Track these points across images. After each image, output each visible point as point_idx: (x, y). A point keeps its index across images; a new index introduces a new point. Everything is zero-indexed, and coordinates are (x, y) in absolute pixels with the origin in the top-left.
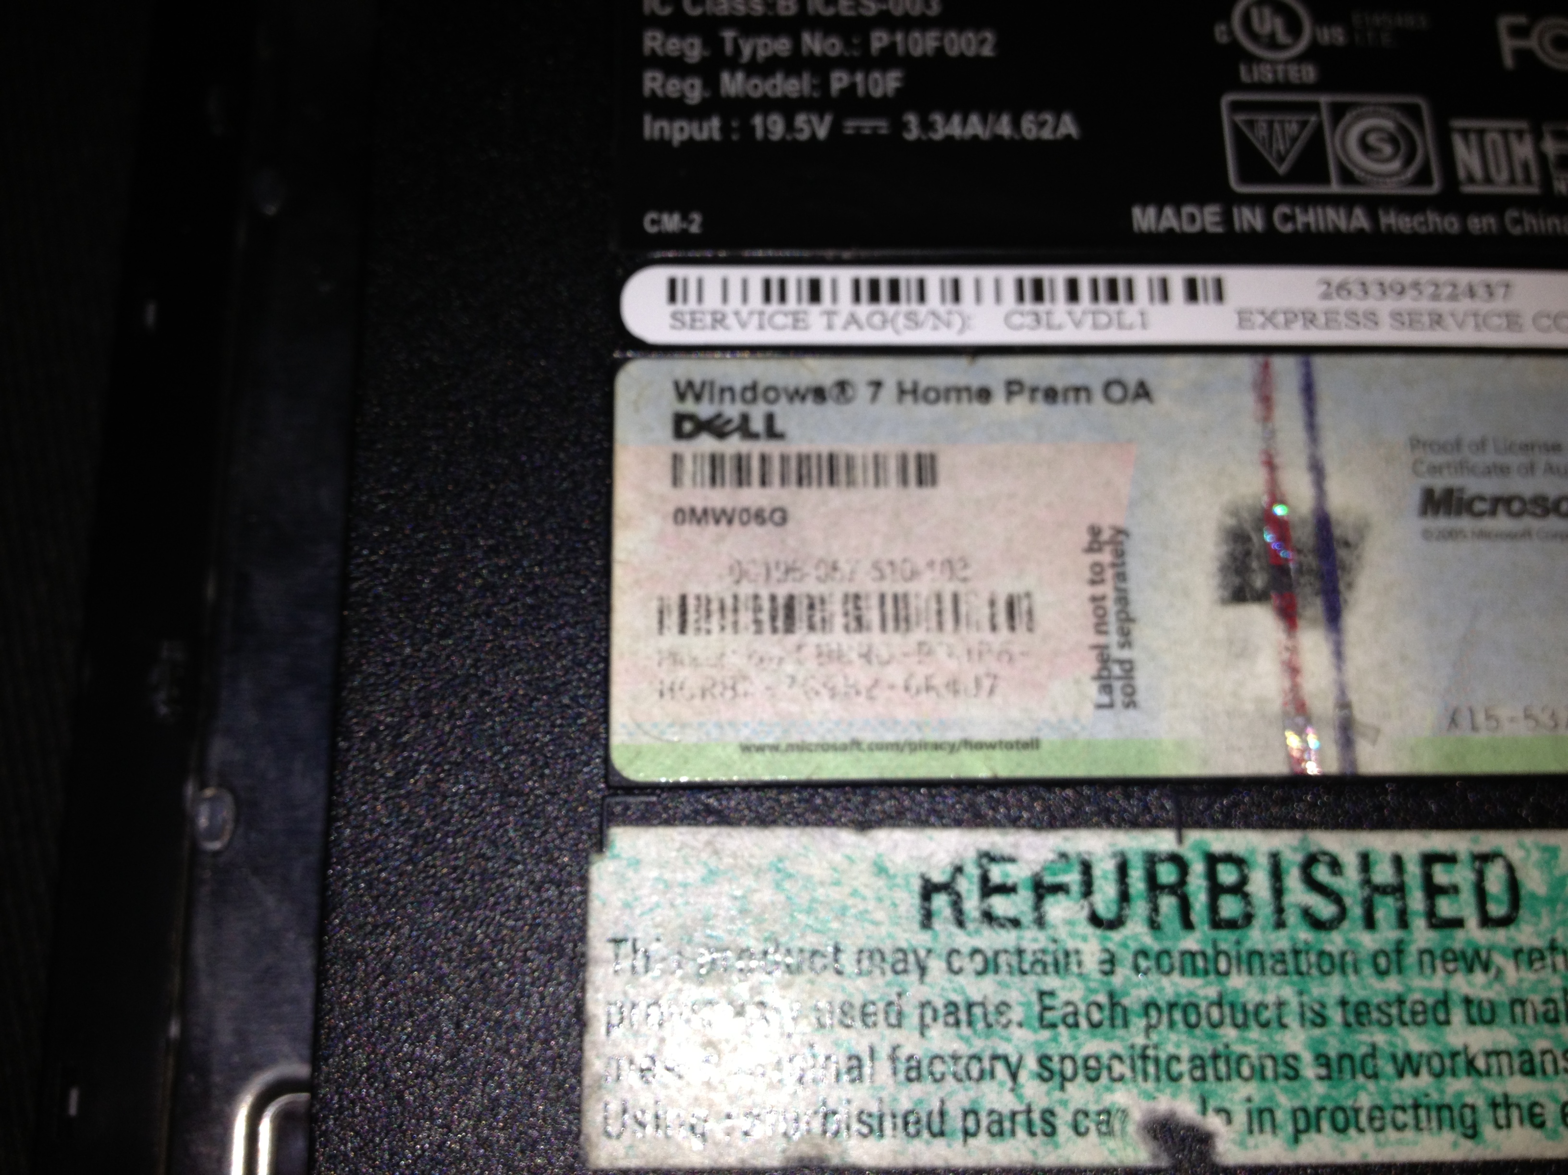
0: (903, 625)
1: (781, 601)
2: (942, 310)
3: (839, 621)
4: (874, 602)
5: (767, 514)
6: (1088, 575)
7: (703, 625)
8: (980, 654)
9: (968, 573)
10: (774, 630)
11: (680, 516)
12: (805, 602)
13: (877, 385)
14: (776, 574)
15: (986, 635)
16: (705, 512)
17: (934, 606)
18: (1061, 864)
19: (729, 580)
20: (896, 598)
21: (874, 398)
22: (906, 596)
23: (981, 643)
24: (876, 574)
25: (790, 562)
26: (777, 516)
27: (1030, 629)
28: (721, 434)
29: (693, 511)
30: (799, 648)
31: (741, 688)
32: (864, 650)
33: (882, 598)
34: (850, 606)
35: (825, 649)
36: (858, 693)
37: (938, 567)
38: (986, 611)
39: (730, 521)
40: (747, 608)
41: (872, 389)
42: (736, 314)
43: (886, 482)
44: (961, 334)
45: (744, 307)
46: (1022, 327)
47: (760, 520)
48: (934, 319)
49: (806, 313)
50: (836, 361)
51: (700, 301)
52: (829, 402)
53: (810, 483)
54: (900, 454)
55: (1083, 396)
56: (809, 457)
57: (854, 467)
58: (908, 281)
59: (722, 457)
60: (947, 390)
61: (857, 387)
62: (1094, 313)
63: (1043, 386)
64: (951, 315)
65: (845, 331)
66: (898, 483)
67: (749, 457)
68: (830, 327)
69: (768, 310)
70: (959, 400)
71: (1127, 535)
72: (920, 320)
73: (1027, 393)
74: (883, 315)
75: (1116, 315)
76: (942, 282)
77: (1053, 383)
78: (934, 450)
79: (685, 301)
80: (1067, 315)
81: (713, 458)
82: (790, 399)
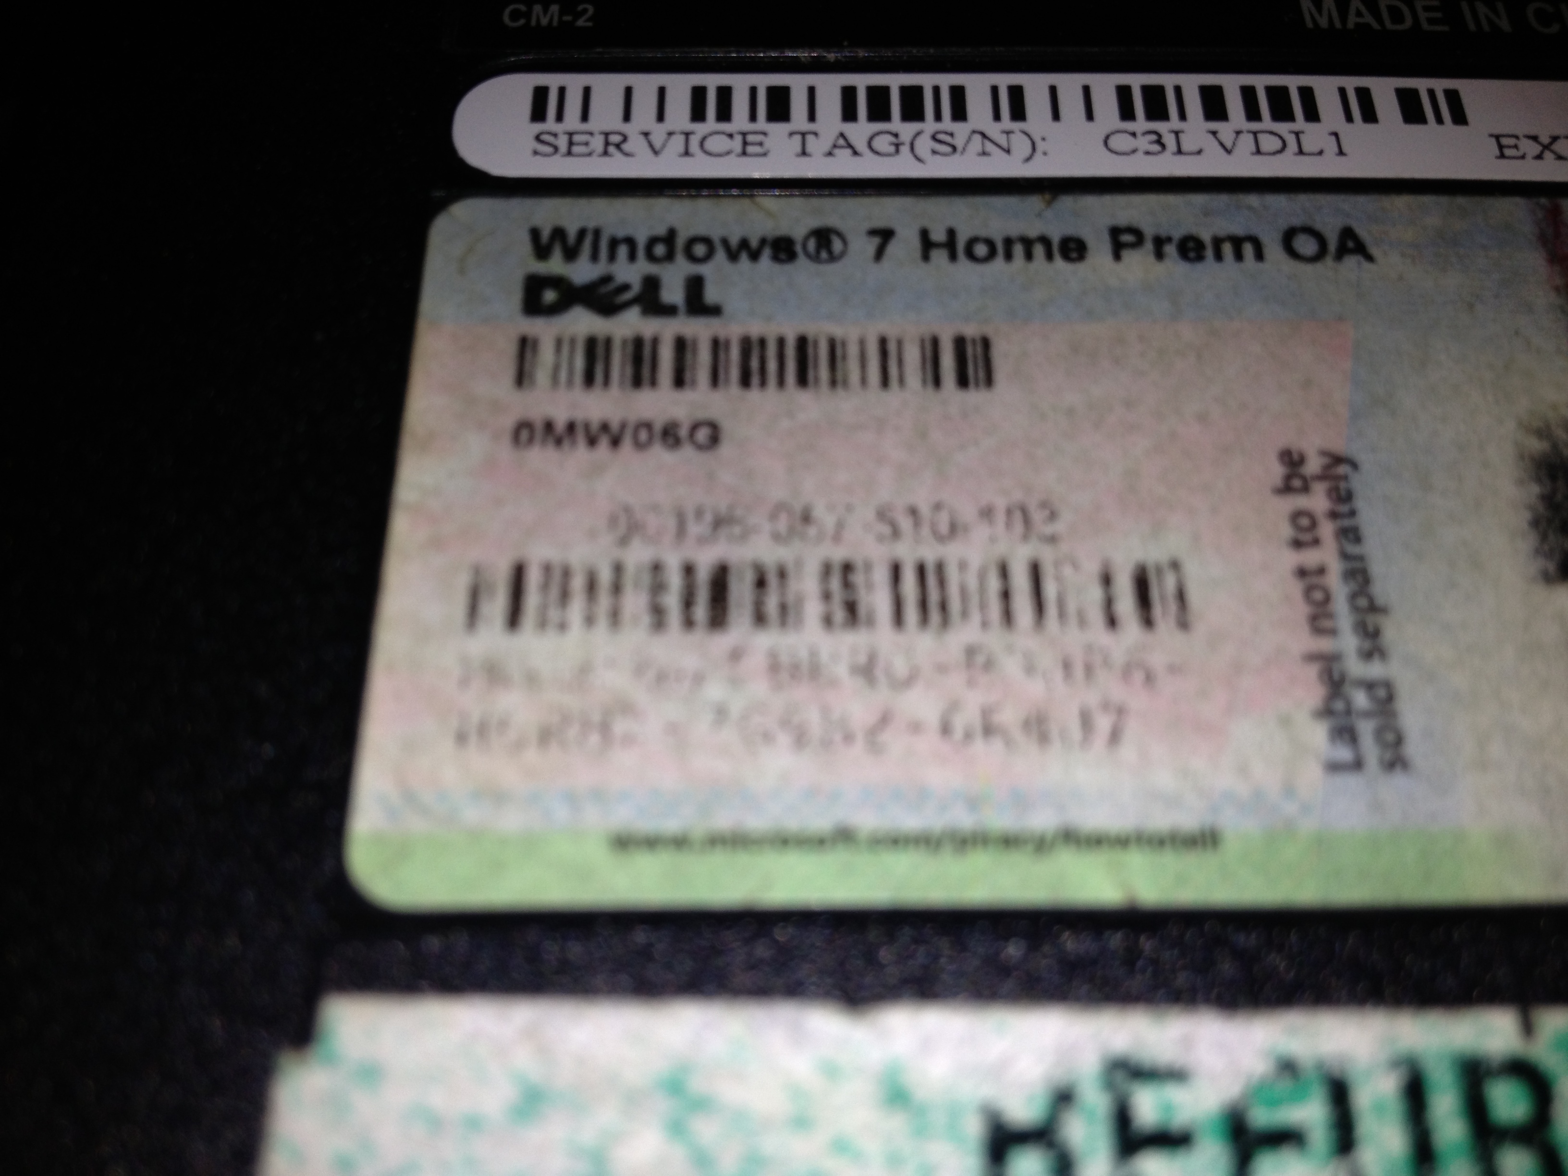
0: (935, 616)
1: (703, 576)
2: (994, 130)
3: (813, 609)
4: (881, 576)
5: (683, 432)
6: (1287, 531)
7: (554, 614)
8: (1089, 670)
9: (1059, 527)
10: (689, 623)
11: (524, 434)
12: (749, 577)
13: (885, 235)
14: (694, 529)
15: (1098, 633)
16: (571, 427)
17: (994, 584)
18: (1285, 1085)
19: (606, 540)
20: (921, 571)
21: (879, 254)
22: (940, 568)
23: (1089, 649)
24: (886, 530)
25: (723, 508)
26: (702, 435)
27: (1184, 624)
28: (607, 308)
29: (549, 426)
30: (736, 655)
31: (620, 726)
32: (862, 659)
33: (896, 571)
34: (835, 584)
35: (784, 659)
36: (849, 738)
37: (1000, 518)
38: (1096, 594)
39: (616, 442)
40: (636, 585)
41: (876, 241)
42: (646, 134)
43: (902, 381)
44: (1031, 163)
45: (660, 125)
46: (1134, 151)
47: (671, 440)
48: (982, 141)
49: (765, 134)
50: (815, 202)
51: (585, 117)
52: (802, 260)
53: (763, 383)
54: (928, 338)
55: (1248, 249)
56: (762, 342)
57: (844, 357)
58: (936, 90)
59: (608, 342)
60: (1008, 242)
61: (850, 237)
62: (1255, 134)
63: (1177, 234)
64: (1012, 136)
65: (830, 159)
66: (924, 382)
67: (655, 341)
68: (804, 153)
69: (700, 129)
70: (1029, 256)
71: (1354, 465)
72: (959, 142)
73: (1149, 246)
74: (896, 135)
75: (1293, 136)
76: (995, 90)
77: (1194, 230)
78: (988, 330)
79: (560, 117)
80: (1211, 136)
81: (591, 344)
82: (733, 256)
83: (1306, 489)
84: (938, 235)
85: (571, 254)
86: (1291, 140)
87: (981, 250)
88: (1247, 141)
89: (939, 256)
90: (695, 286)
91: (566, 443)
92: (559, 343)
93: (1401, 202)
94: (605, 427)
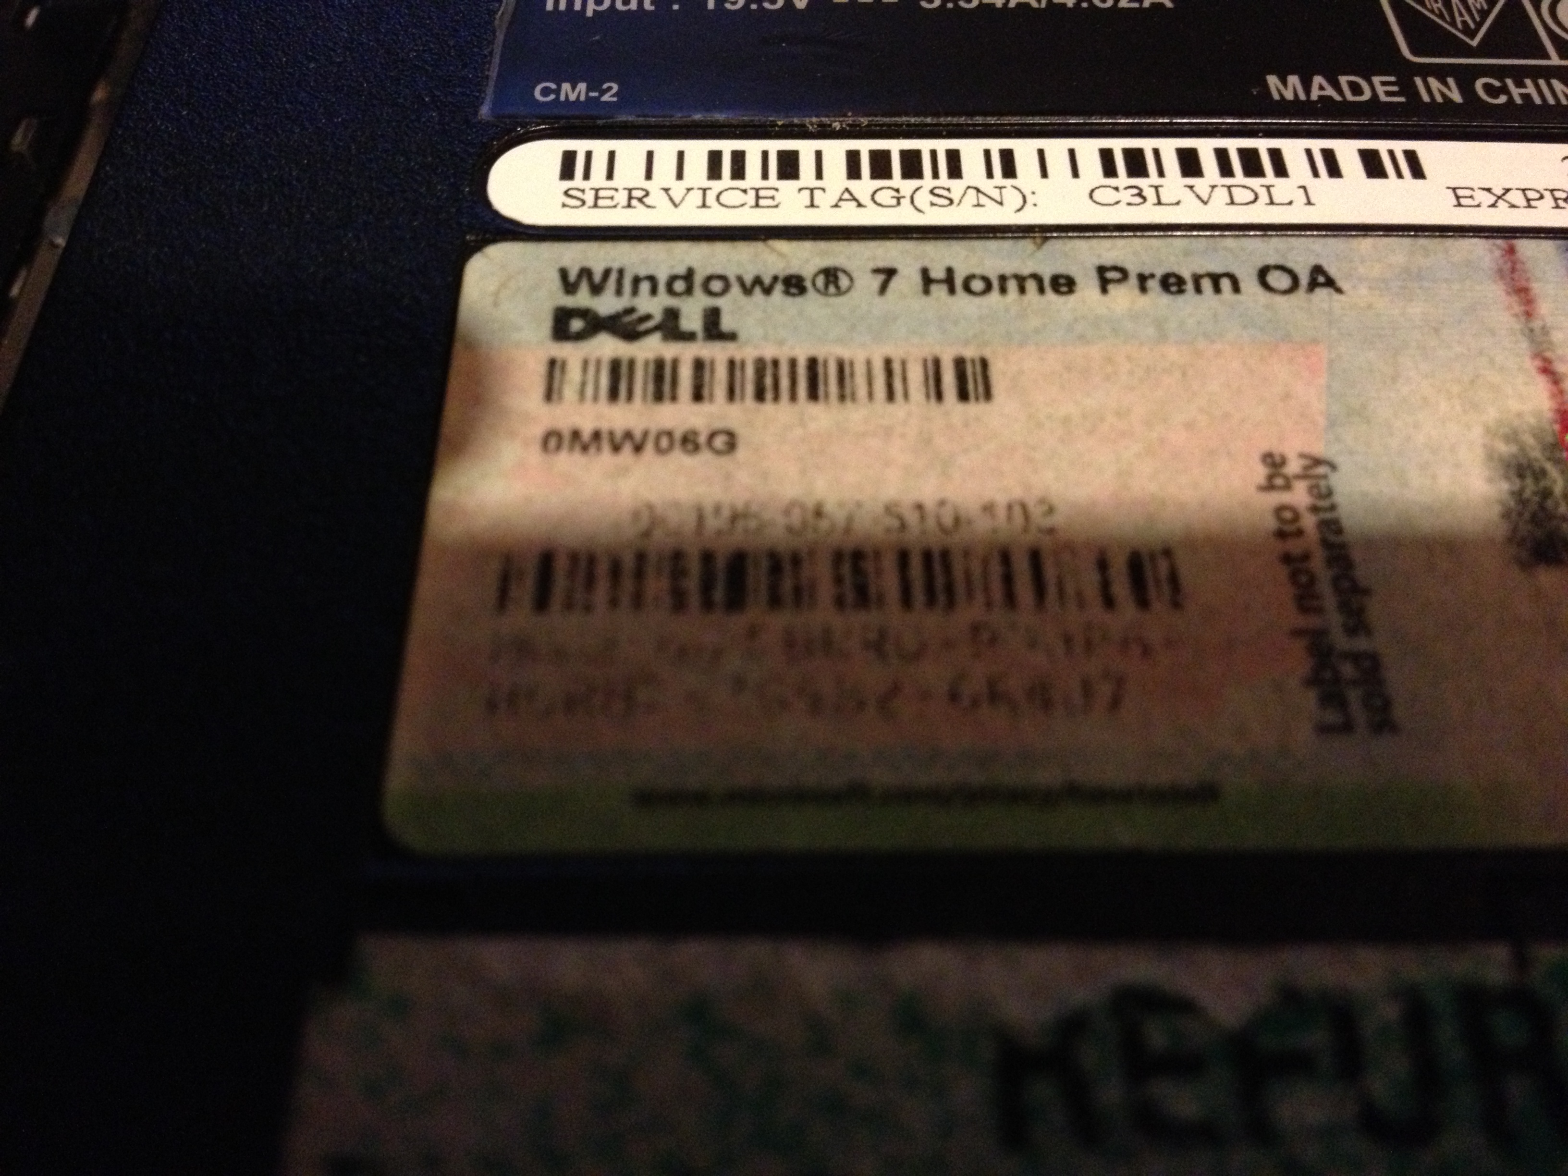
0: (942, 598)
1: (721, 564)
2: (987, 185)
3: (826, 591)
4: (890, 563)
5: (702, 439)
6: (1272, 523)
7: (579, 598)
9: (1056, 520)
10: (708, 604)
11: (553, 442)
12: (765, 564)
14: (713, 522)
15: (1096, 610)
16: (597, 435)
17: (997, 570)
19: (631, 532)
20: (927, 559)
21: (883, 288)
22: (945, 556)
23: (1088, 626)
24: (894, 522)
25: (740, 504)
26: (720, 442)
27: (1176, 605)
28: (631, 334)
29: (576, 434)
30: (753, 633)
31: (643, 695)
32: (872, 636)
33: (904, 559)
34: (846, 569)
35: (799, 636)
36: (862, 706)
37: (1002, 512)
38: (1093, 577)
39: (638, 448)
40: (658, 573)
41: (881, 278)
42: (666, 190)
43: (906, 395)
44: (1021, 212)
45: (679, 182)
46: (1117, 203)
47: (690, 447)
48: (977, 195)
49: (777, 190)
50: (822, 245)
51: (610, 176)
52: (811, 293)
53: (776, 398)
54: (930, 359)
55: (1225, 284)
56: (776, 363)
57: (852, 375)
58: (934, 154)
59: (632, 363)
60: (1003, 279)
61: (855, 275)
62: (1229, 187)
63: (1159, 272)
64: (1003, 190)
65: (836, 209)
66: (928, 396)
67: (675, 363)
68: (812, 205)
69: (716, 186)
70: (1022, 290)
71: (1333, 467)
72: (955, 195)
73: (1133, 281)
74: (897, 191)
75: (1264, 190)
76: (987, 153)
77: (1176, 269)
78: (987, 353)
79: (587, 176)
80: (1188, 190)
81: (615, 366)
82: (747, 291)
83: (1288, 487)
84: (938, 273)
85: (596, 289)
86: (1263, 193)
87: (977, 285)
88: (1221, 195)
89: (939, 291)
90: (712, 317)
91: (592, 450)
92: (585, 363)
93: (1366, 244)
94: (628, 435)
